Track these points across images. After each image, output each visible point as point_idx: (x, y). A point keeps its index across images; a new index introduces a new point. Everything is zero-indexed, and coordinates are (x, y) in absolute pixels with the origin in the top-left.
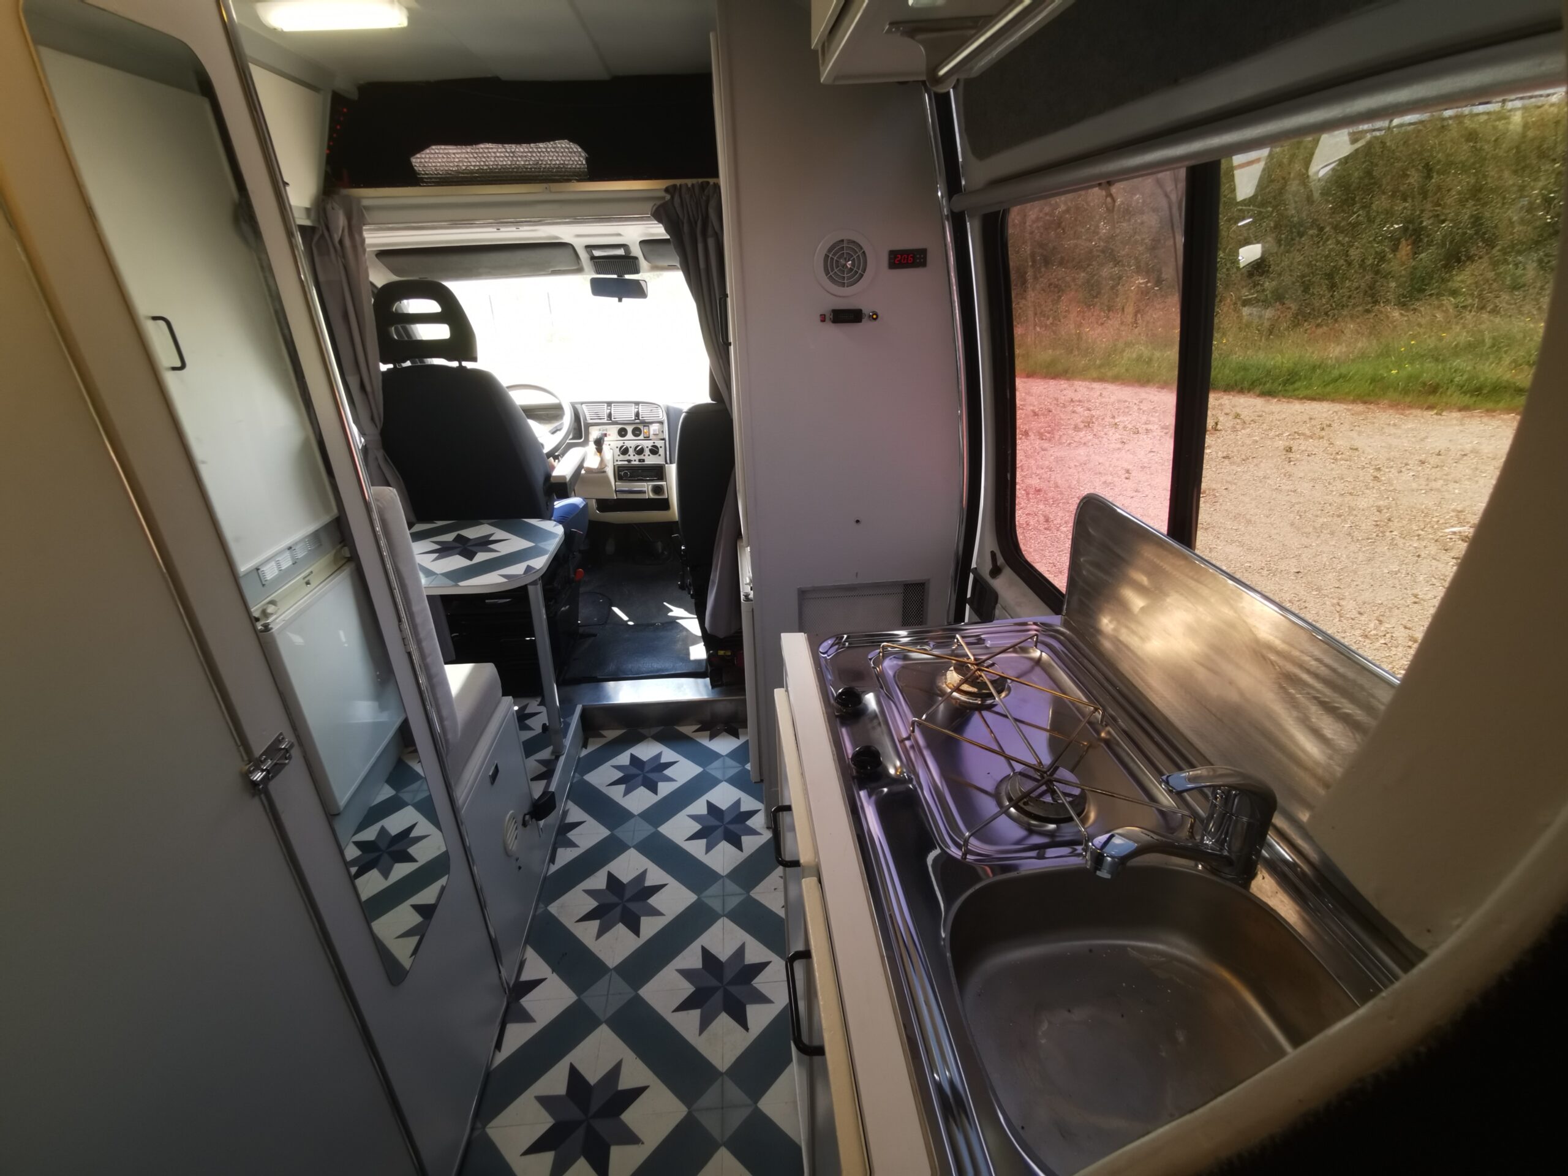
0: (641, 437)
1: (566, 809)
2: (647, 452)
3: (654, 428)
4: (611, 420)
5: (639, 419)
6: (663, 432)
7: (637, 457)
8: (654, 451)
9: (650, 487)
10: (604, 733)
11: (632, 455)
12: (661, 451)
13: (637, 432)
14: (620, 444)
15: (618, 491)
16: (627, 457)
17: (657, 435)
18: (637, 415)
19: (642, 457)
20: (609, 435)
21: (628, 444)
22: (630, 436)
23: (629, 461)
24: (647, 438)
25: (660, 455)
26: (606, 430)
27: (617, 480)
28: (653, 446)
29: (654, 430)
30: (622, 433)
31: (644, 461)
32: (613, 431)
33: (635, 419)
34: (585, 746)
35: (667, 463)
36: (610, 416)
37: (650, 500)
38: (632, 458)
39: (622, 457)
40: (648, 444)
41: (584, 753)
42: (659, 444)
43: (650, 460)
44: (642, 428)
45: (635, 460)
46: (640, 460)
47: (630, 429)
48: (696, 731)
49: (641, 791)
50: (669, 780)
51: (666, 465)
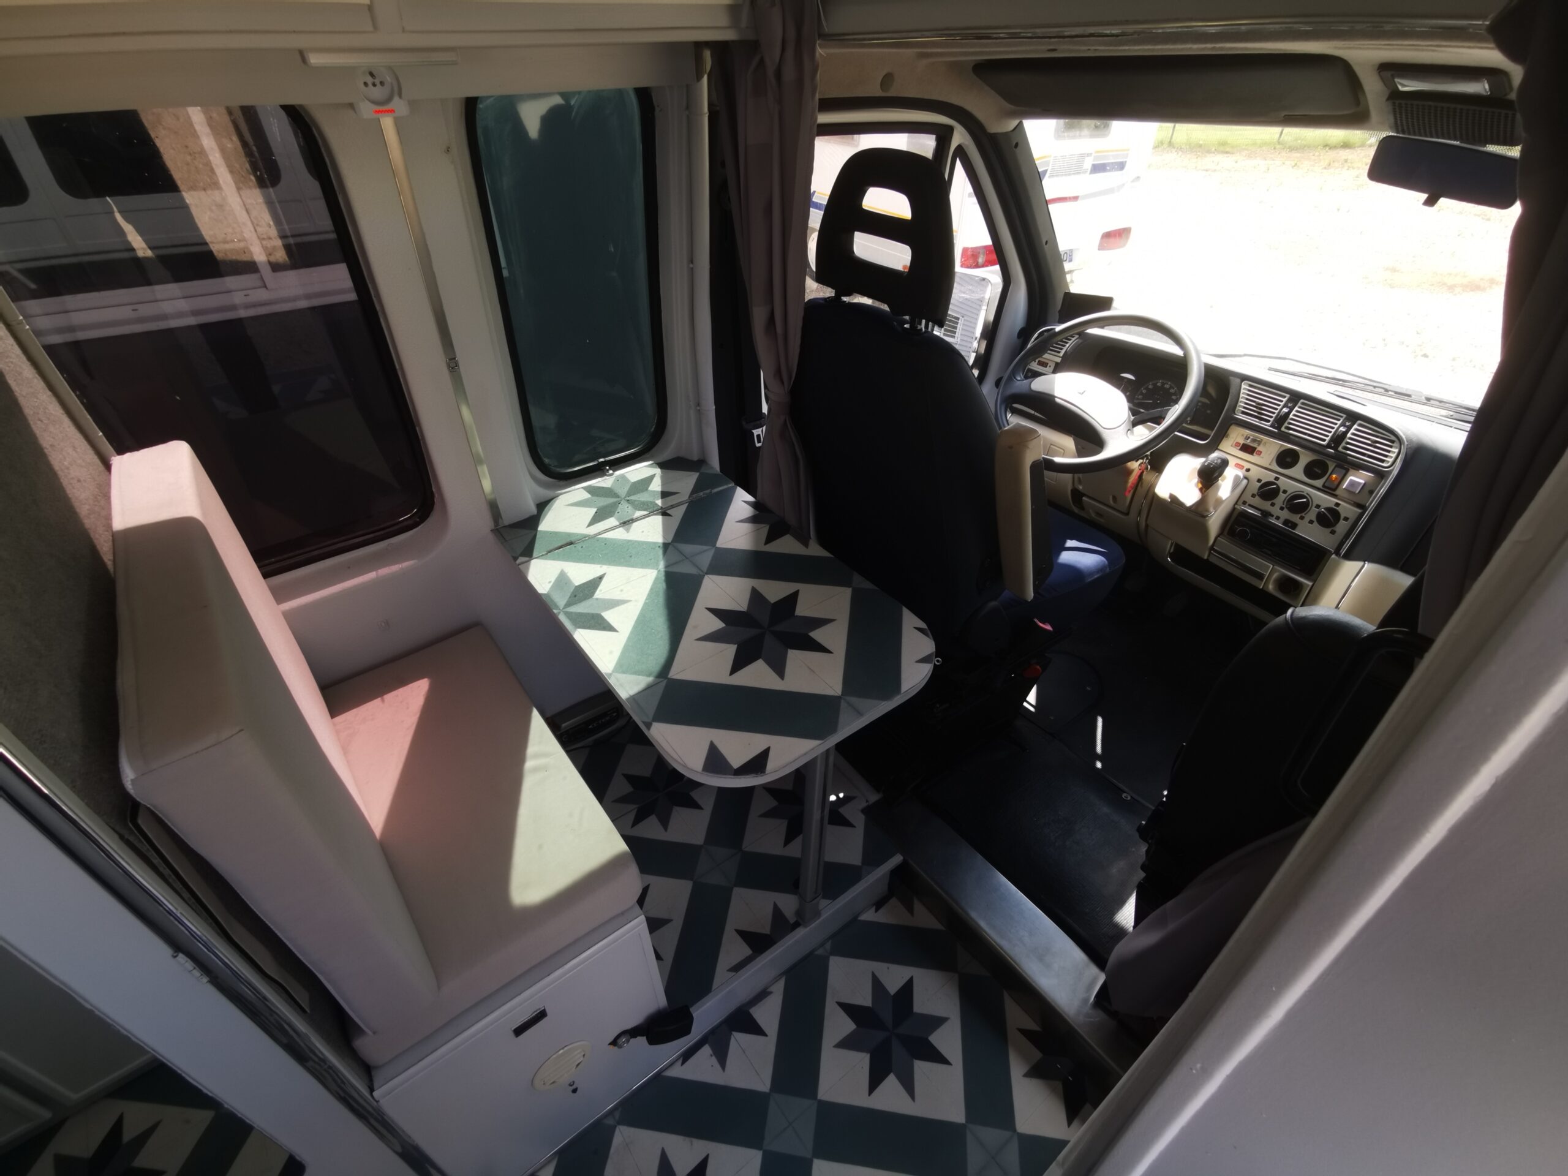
0: (1319, 483)
1: (769, 990)
2: (1312, 514)
3: (1358, 478)
4: (1279, 428)
5: (1335, 448)
6: (1371, 492)
7: (1285, 514)
8: (1329, 518)
9: (1275, 575)
10: (918, 906)
11: (1277, 507)
12: (1342, 527)
13: (1314, 471)
14: (1269, 477)
15: (1216, 551)
16: (1266, 505)
17: (1353, 493)
18: (1338, 439)
19: (1295, 518)
20: (1260, 453)
21: (1283, 483)
22: (1298, 471)
23: (1266, 514)
24: (1330, 489)
25: (1333, 532)
26: (1259, 442)
27: (1226, 532)
28: (1329, 509)
29: (1352, 483)
30: (1286, 459)
31: (1294, 526)
32: (1271, 448)
33: (1328, 446)
34: (879, 905)
35: (1337, 553)
36: (1281, 420)
37: (1264, 593)
38: (1275, 510)
39: (1257, 501)
40: (1326, 500)
41: (869, 916)
42: (1347, 510)
43: (1309, 531)
44: (1331, 467)
45: (1279, 515)
46: (1286, 522)
47: (1305, 458)
48: (1025, 1033)
49: (861, 1061)
50: (909, 1086)
51: (1333, 556)
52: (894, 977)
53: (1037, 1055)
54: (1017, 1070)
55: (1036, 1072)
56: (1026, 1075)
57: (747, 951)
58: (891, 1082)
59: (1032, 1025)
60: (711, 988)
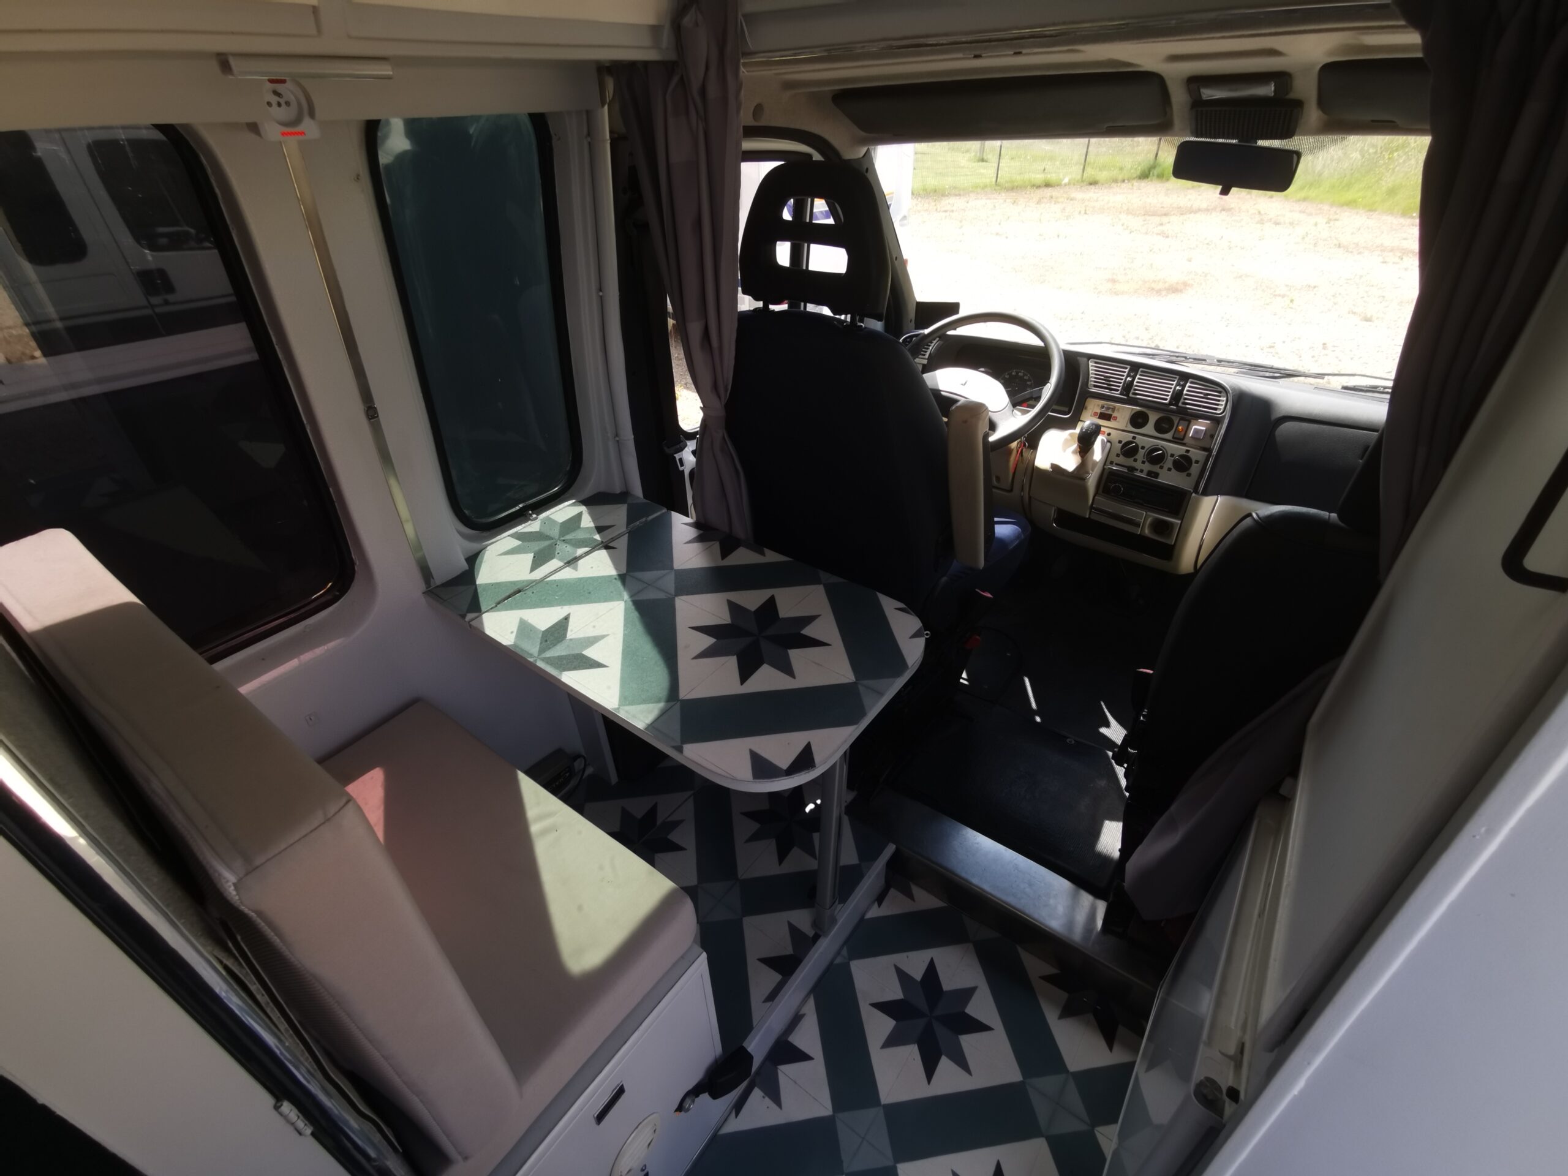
0: (1169, 436)
1: (802, 1012)
2: (1169, 463)
3: (1199, 426)
4: (1127, 395)
5: (1176, 405)
6: (1212, 436)
7: (1147, 467)
8: (1183, 464)
9: (1149, 520)
10: (916, 891)
11: (1139, 462)
12: (1195, 469)
13: (1162, 426)
14: (1128, 437)
15: (1094, 508)
16: (1130, 462)
17: (1199, 439)
18: (1177, 396)
19: (1155, 468)
20: (1115, 419)
21: (1141, 440)
22: (1149, 428)
23: (1132, 469)
24: (1179, 440)
25: (1189, 475)
26: (1114, 409)
27: (1100, 491)
28: (1181, 456)
29: (1196, 431)
30: (1138, 420)
31: (1156, 475)
32: (1124, 413)
33: (1170, 403)
34: (880, 899)
35: (1196, 491)
36: (1128, 387)
37: (1142, 538)
38: (1138, 465)
39: (1122, 460)
40: (1177, 449)
41: (874, 912)
42: (1196, 454)
43: (1169, 478)
44: (1176, 420)
45: (1142, 468)
46: (1150, 473)
47: (1153, 417)
48: (1047, 978)
49: (911, 1053)
50: (961, 1061)
51: (1194, 495)
52: (915, 963)
53: (1064, 996)
54: (1051, 1016)
55: (1067, 1012)
56: (1061, 1017)
57: (776, 977)
58: (945, 1064)
59: (1051, 970)
60: (752, 1025)
